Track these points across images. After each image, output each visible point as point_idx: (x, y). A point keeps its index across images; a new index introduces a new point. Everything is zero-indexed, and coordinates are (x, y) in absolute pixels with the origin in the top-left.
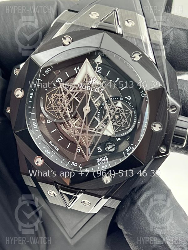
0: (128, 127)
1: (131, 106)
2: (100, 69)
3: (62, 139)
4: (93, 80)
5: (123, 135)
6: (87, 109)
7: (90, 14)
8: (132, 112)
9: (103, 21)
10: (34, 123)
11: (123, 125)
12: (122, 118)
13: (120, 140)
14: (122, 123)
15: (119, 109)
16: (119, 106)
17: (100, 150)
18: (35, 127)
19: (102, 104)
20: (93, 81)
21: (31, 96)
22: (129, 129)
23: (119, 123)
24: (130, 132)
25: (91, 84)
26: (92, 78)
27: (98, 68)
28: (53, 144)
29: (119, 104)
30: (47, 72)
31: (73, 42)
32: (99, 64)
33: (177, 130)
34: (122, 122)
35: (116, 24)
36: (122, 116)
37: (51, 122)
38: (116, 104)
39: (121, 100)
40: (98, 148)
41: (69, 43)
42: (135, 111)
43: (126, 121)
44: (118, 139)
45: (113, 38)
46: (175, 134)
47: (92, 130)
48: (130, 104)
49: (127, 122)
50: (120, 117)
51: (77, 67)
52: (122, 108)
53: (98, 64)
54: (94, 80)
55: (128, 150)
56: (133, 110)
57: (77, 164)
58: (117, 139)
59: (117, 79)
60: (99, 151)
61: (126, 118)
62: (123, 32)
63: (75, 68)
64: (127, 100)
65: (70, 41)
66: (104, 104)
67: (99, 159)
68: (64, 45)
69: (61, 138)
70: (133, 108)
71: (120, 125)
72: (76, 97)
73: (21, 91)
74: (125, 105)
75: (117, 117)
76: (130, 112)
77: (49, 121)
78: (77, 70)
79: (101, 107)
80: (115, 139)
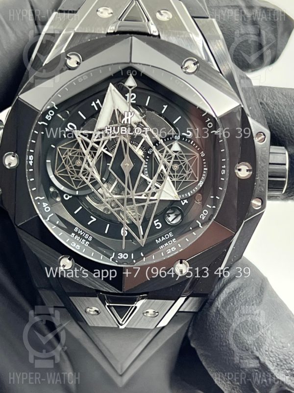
0: (196, 179)
1: (195, 146)
2: (133, 96)
3: (95, 219)
4: (128, 116)
5: (190, 193)
6: (127, 165)
7: (97, 11)
8: (198, 155)
9: (123, 20)
10: (44, 204)
11: (188, 179)
13: (187, 202)
14: (185, 175)
15: (177, 154)
16: (176, 150)
17: (158, 226)
18: (47, 209)
19: (149, 152)
20: (129, 118)
21: (30, 161)
22: (199, 182)
23: (180, 176)
24: (201, 186)
25: (126, 122)
26: (126, 113)
28: (81, 231)
29: (176, 147)
30: (49, 118)
31: (83, 61)
32: (132, 88)
33: (271, 169)
34: (185, 173)
35: (145, 21)
36: (184, 165)
37: (71, 197)
38: (170, 147)
39: (177, 140)
40: (155, 222)
41: (78, 63)
42: (203, 152)
43: (191, 170)
44: (183, 202)
45: (147, 44)
46: (269, 177)
47: (141, 195)
48: (193, 143)
49: (193, 173)
50: (181, 167)
51: (97, 101)
52: (181, 153)
53: (130, 90)
54: (130, 116)
55: (204, 215)
56: (199, 152)
57: (127, 255)
58: (182, 201)
59: (164, 108)
60: (157, 228)
61: (191, 167)
62: (159, 32)
63: (93, 102)
65: (79, 61)
66: (151, 152)
67: (160, 239)
68: (70, 69)
69: (92, 219)
70: (197, 148)
71: (182, 179)
72: (104, 148)
73: (14, 157)
74: (184, 146)
75: (176, 167)
76: (194, 155)
77: (67, 197)
78: (97, 105)
79: (148, 157)
80: (179, 203)
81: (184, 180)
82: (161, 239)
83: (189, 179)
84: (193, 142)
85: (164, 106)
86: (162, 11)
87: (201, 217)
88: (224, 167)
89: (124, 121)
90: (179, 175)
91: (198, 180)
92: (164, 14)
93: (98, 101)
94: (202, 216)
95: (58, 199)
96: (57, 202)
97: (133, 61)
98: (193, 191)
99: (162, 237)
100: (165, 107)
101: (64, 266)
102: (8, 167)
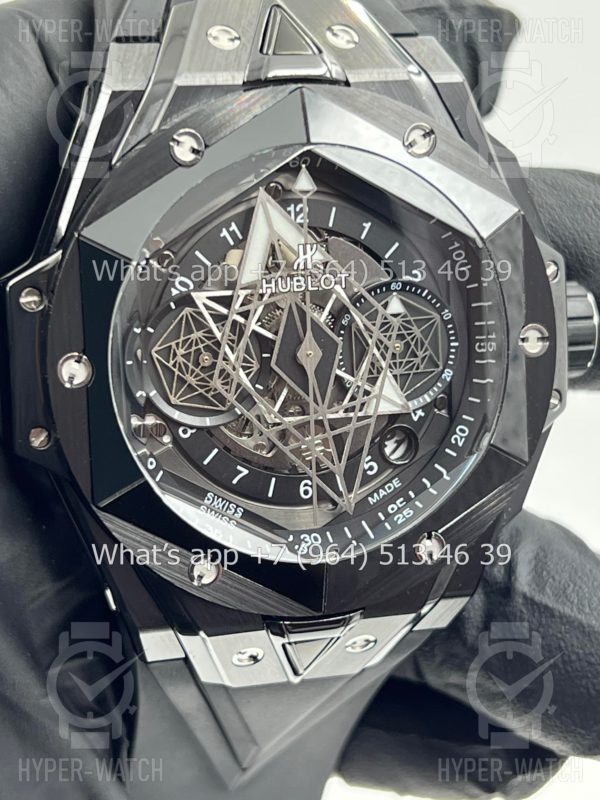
0: (438, 366)
1: (432, 299)
2: (301, 210)
3: (246, 472)
4: (305, 253)
5: (429, 395)
6: (309, 354)
8: (437, 317)
9: (271, 53)
11: (422, 367)
12: (413, 346)
13: (423, 414)
14: (417, 361)
15: (399, 320)
16: (395, 312)
17: (371, 468)
19: (343, 322)
22: (443, 372)
23: (407, 363)
24: (448, 379)
25: (302, 267)
26: (301, 247)
27: (298, 209)
28: (220, 500)
29: (395, 305)
31: (207, 146)
32: (309, 195)
34: (416, 356)
35: (314, 52)
36: (412, 339)
37: (194, 431)
38: (385, 306)
39: (396, 290)
41: (194, 151)
42: (447, 311)
43: (426, 350)
44: (416, 414)
47: (337, 412)
48: (427, 295)
49: (430, 356)
50: (407, 345)
51: (230, 226)
52: (405, 316)
53: (305, 198)
54: (309, 253)
55: (461, 438)
56: (439, 311)
57: (318, 536)
58: (413, 414)
59: (364, 228)
60: (369, 473)
61: (426, 342)
63: (224, 230)
64: (411, 284)
65: (196, 147)
66: (347, 321)
67: (375, 495)
68: (181, 164)
69: (240, 472)
70: (436, 303)
71: (411, 368)
73: (78, 361)
74: (411, 302)
75: (399, 346)
76: (432, 319)
77: (185, 432)
78: (232, 234)
79: (342, 332)
80: (407, 417)
81: (414, 371)
82: (379, 495)
83: (425, 368)
84: (426, 291)
85: (364, 224)
86: (336, 28)
87: (453, 442)
88: (494, 336)
89: (299, 265)
90: (404, 361)
91: (441, 368)
92: (341, 34)
93: (234, 227)
94: (456, 439)
95: (166, 439)
96: (164, 444)
97: (313, 140)
98: (434, 391)
99: (381, 491)
100: (367, 225)
101: (200, 577)
102: (68, 385)
